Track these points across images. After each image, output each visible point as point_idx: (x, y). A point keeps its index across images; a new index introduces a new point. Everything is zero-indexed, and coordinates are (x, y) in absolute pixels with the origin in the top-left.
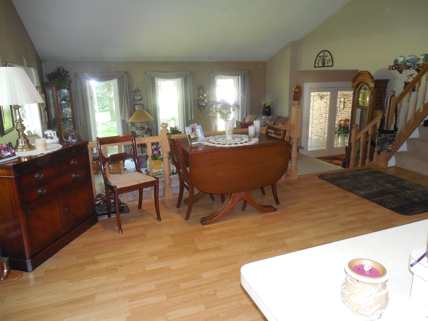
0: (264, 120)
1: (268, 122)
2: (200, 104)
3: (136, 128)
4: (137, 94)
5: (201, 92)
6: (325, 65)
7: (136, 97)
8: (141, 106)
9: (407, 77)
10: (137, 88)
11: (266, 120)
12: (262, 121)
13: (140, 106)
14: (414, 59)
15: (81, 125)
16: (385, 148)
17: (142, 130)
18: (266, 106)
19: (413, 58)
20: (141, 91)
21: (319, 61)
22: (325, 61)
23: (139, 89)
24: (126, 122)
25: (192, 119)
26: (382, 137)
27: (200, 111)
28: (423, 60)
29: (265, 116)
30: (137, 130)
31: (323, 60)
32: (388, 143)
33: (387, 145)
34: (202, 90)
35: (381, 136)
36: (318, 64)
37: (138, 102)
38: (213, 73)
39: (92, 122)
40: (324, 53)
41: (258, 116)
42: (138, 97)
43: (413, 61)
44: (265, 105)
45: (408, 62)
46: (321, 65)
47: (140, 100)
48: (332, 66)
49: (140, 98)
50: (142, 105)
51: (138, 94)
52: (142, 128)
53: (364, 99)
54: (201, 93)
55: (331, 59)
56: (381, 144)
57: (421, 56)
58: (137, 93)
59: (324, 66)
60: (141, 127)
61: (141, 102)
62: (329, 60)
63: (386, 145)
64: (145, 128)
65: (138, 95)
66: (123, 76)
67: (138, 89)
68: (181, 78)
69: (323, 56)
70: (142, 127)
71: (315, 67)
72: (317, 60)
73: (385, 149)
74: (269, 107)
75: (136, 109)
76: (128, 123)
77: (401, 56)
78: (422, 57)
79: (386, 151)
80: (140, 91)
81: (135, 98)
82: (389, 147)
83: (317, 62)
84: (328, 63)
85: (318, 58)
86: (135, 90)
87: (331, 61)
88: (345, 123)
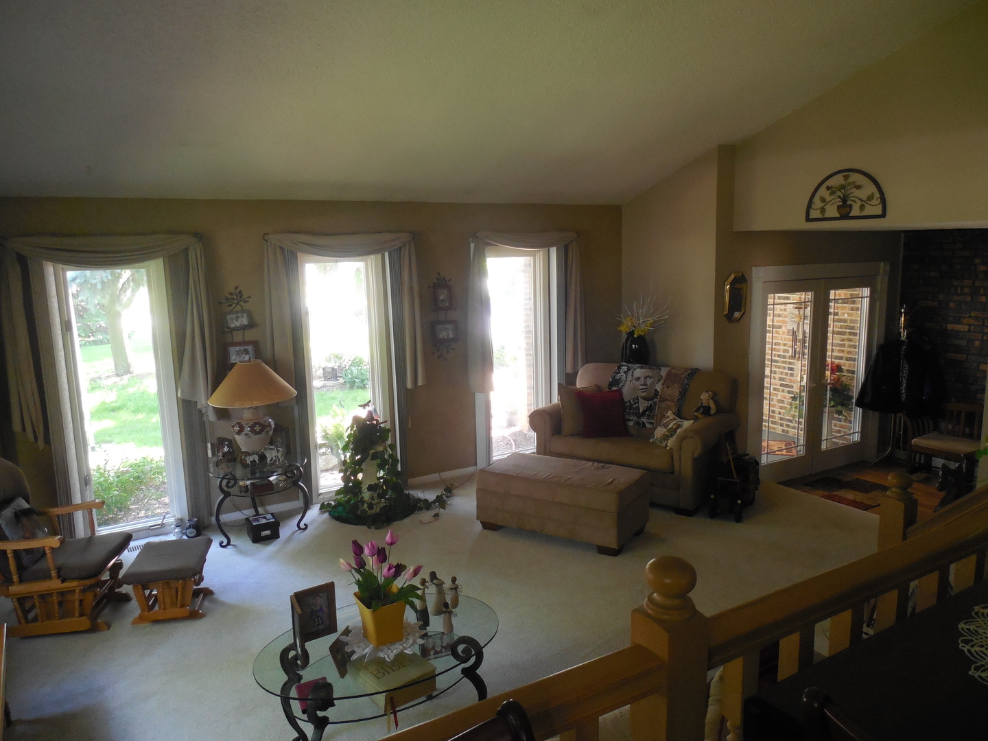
0: (642, 380)
1: (659, 387)
2: (441, 336)
3: (237, 429)
4: (236, 309)
5: (442, 297)
6: (850, 215)
7: (232, 319)
8: (250, 348)
10: (236, 288)
11: (649, 381)
12: (638, 383)
13: (246, 347)
15: (24, 429)
17: (260, 433)
18: (635, 336)
20: (249, 297)
21: (823, 200)
22: (849, 203)
23: (240, 292)
24: (199, 406)
25: (420, 383)
27: (439, 358)
29: (642, 368)
30: (239, 433)
31: (844, 200)
34: (445, 291)
36: (823, 210)
37: (238, 337)
38: (477, 237)
39: (70, 415)
40: (846, 178)
41: (619, 368)
42: (237, 318)
44: (631, 334)
46: (832, 211)
47: (244, 328)
48: (883, 215)
49: (245, 321)
50: (255, 344)
51: (238, 308)
52: (257, 428)
54: (443, 301)
55: (877, 195)
58: (234, 305)
59: (845, 216)
60: (255, 424)
61: (250, 335)
62: (870, 198)
64: (270, 425)
65: (237, 312)
66: (186, 250)
67: (237, 291)
68: (379, 256)
69: (842, 187)
70: (258, 423)
71: (808, 219)
72: (817, 199)
74: (641, 340)
75: (234, 358)
76: (204, 411)
80: (245, 296)
81: (230, 322)
83: (817, 203)
84: (862, 207)
85: (823, 192)
86: (229, 297)
87: (877, 201)
88: (835, 376)
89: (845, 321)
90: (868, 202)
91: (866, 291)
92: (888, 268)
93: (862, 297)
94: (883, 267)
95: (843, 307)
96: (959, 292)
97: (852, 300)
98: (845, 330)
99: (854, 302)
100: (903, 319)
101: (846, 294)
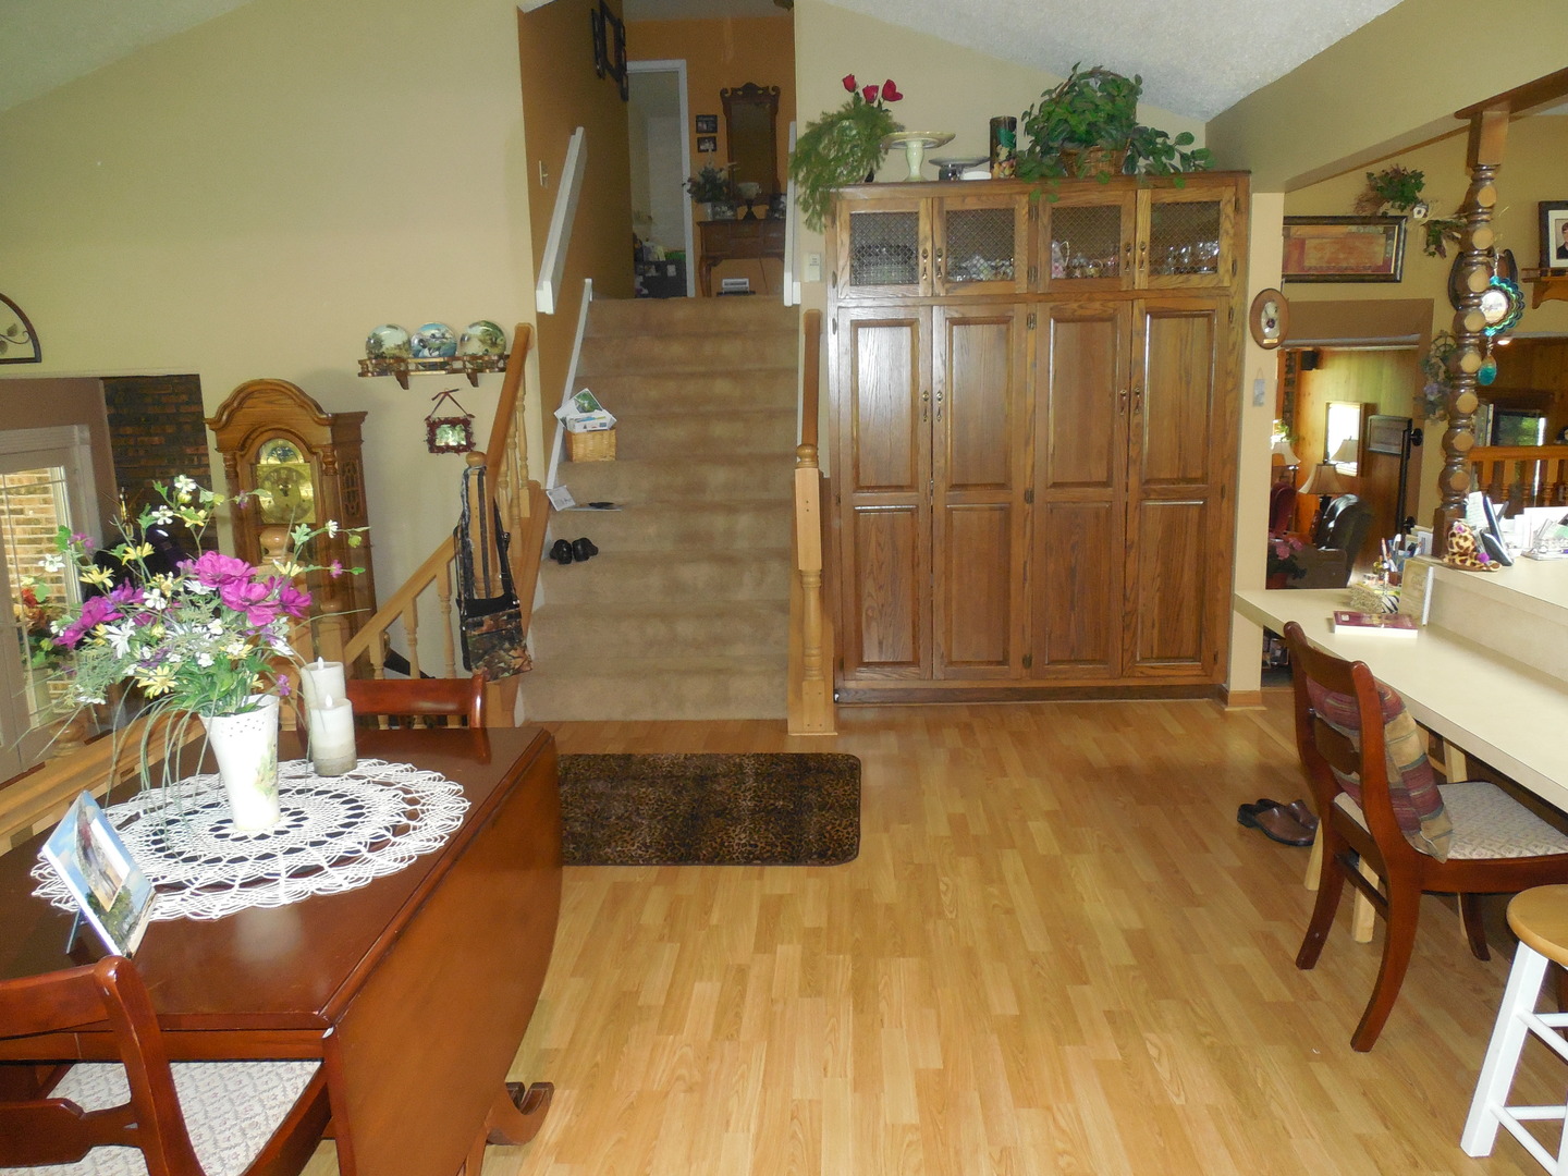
9: (433, 399)
14: (447, 335)
16: (502, 665)
19: (443, 334)
26: (484, 628)
28: (483, 342)
32: (507, 645)
33: (507, 651)
35: (481, 624)
43: (444, 344)
45: (424, 347)
48: (37, 359)
53: (286, 494)
55: (22, 327)
56: (485, 653)
57: (471, 326)
62: (12, 332)
63: (502, 652)
73: (504, 670)
77: (390, 326)
78: (479, 330)
79: (506, 674)
82: (514, 658)
87: (22, 336)
88: (35, 610)
89: (37, 521)
90: (10, 338)
91: (59, 472)
92: (87, 434)
93: (53, 482)
94: (80, 434)
95: (28, 499)
96: (196, 463)
97: (41, 487)
98: (40, 536)
99: (46, 491)
100: (124, 509)
101: (29, 479)
